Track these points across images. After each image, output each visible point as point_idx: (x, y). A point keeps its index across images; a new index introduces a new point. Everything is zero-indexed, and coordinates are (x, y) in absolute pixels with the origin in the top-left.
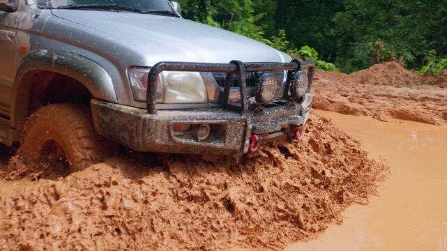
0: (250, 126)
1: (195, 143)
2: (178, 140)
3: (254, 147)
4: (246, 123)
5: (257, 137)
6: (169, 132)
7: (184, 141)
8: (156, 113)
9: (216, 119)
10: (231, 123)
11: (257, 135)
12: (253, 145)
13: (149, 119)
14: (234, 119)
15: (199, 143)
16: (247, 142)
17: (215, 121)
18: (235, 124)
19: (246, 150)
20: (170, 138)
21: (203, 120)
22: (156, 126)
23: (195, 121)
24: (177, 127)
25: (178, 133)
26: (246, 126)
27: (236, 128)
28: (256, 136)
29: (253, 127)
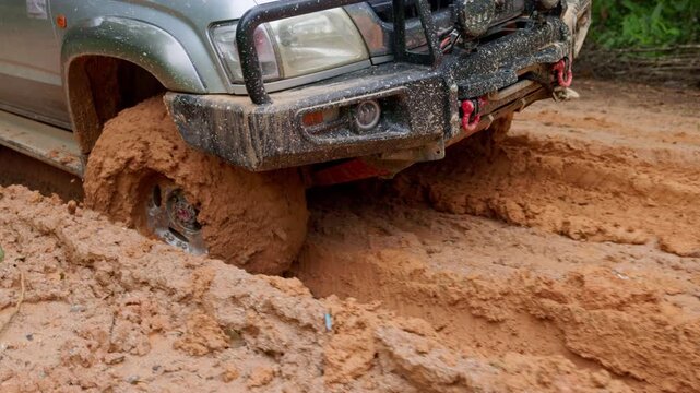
0: (454, 87)
1: (354, 138)
2: (319, 139)
3: (471, 122)
4: (444, 82)
5: (471, 104)
6: (300, 130)
7: (331, 140)
8: (267, 101)
9: (384, 88)
10: (414, 89)
11: (471, 99)
12: (467, 119)
13: (257, 115)
14: (418, 81)
15: (361, 138)
16: (455, 117)
17: (381, 93)
18: (422, 89)
19: (455, 130)
20: (304, 139)
21: (357, 95)
22: (271, 125)
23: (344, 101)
24: (312, 117)
25: (317, 128)
26: (446, 88)
27: (427, 95)
28: (470, 102)
29: (460, 88)
